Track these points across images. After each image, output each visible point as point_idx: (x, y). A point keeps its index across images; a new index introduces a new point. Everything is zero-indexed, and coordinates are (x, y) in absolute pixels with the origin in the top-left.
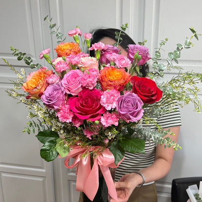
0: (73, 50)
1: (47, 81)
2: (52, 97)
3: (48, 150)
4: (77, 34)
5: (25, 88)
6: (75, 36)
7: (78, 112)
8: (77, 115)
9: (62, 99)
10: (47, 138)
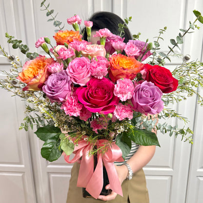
0: (74, 37)
1: (48, 70)
2: (56, 88)
3: (50, 148)
4: (77, 22)
5: (21, 78)
6: (74, 24)
7: (88, 104)
8: (87, 107)
9: (68, 89)
10: (48, 134)
